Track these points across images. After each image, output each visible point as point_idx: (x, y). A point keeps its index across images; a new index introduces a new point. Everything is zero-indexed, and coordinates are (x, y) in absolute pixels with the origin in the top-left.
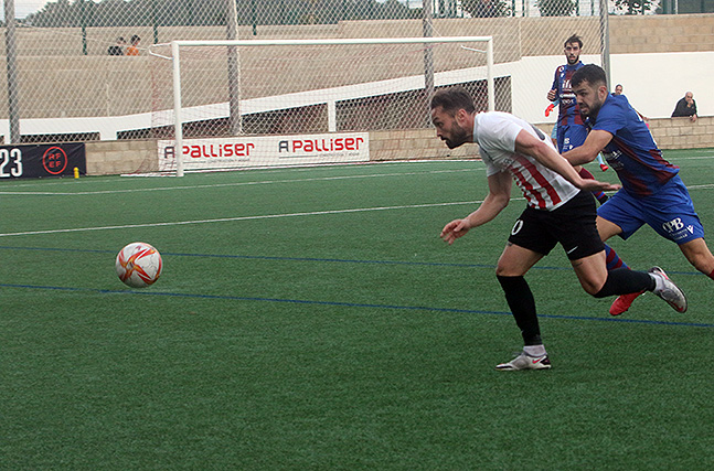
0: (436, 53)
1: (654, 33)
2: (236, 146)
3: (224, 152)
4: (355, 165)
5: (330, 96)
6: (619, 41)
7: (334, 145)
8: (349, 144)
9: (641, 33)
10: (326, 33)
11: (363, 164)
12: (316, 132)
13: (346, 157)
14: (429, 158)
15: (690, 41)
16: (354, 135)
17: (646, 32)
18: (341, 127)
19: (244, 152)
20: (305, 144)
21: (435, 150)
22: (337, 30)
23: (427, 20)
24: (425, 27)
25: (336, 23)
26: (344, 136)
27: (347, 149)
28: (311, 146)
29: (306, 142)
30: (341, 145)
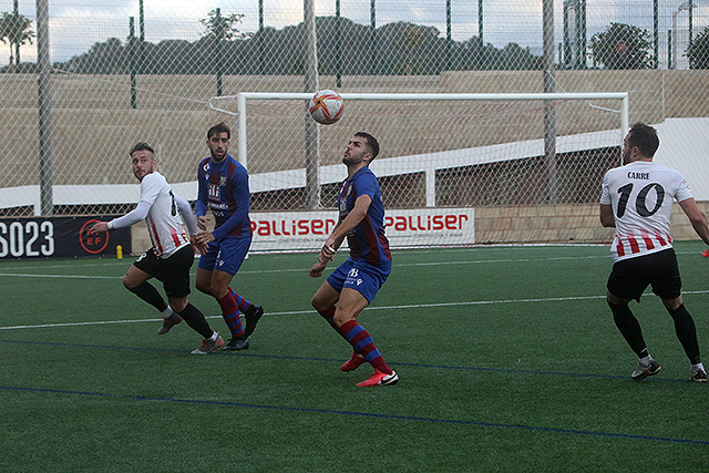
0: (558, 111)
2: (313, 222)
3: (298, 230)
4: (457, 248)
5: (429, 164)
8: (450, 222)
10: (426, 86)
11: (467, 247)
12: (411, 207)
13: (446, 238)
14: (547, 242)
16: (456, 212)
18: (442, 202)
19: (323, 230)
20: (396, 221)
21: (555, 232)
22: (438, 82)
23: (549, 71)
24: (545, 80)
25: (437, 74)
26: (445, 212)
27: (448, 228)
28: (404, 224)
29: (398, 218)
30: (441, 223)
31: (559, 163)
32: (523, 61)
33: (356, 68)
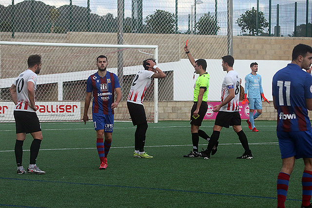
0: (125, 55)
1: (262, 48)
4: (71, 122)
5: (59, 79)
6: (241, 51)
7: (59, 109)
8: (68, 109)
9: (254, 47)
10: (59, 39)
12: (48, 100)
13: (66, 117)
14: (118, 120)
15: (285, 53)
16: (72, 103)
17: (258, 47)
20: (40, 108)
21: (121, 115)
22: (66, 37)
23: (120, 33)
24: (118, 38)
25: (66, 33)
26: (66, 103)
27: (67, 111)
28: (44, 109)
29: (41, 106)
30: (63, 109)
31: (124, 80)
32: (107, 28)
33: (20, 28)
